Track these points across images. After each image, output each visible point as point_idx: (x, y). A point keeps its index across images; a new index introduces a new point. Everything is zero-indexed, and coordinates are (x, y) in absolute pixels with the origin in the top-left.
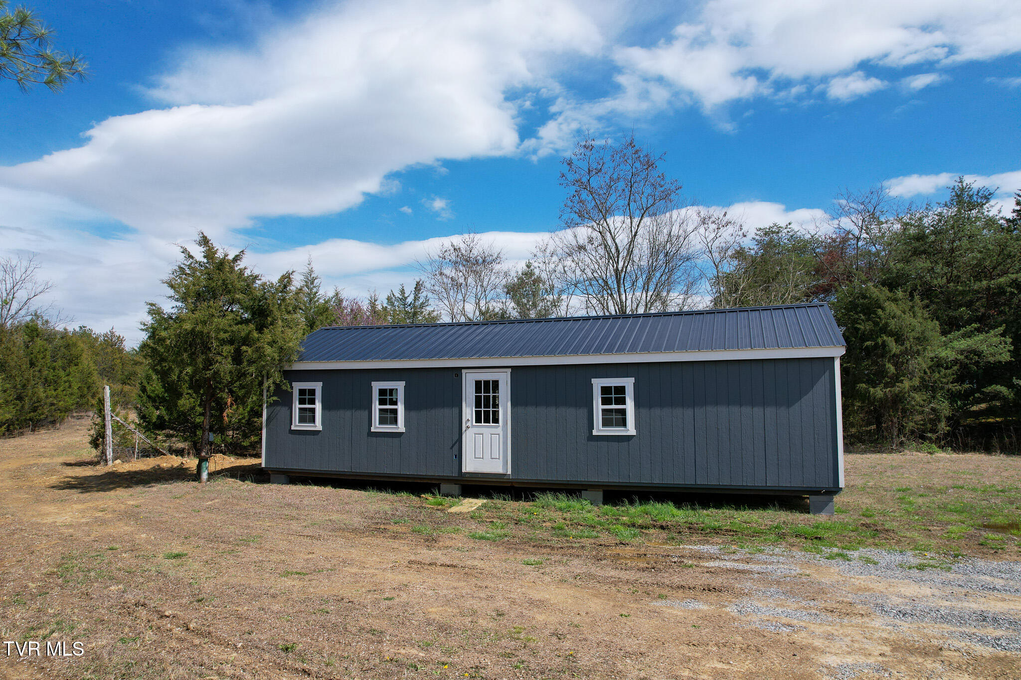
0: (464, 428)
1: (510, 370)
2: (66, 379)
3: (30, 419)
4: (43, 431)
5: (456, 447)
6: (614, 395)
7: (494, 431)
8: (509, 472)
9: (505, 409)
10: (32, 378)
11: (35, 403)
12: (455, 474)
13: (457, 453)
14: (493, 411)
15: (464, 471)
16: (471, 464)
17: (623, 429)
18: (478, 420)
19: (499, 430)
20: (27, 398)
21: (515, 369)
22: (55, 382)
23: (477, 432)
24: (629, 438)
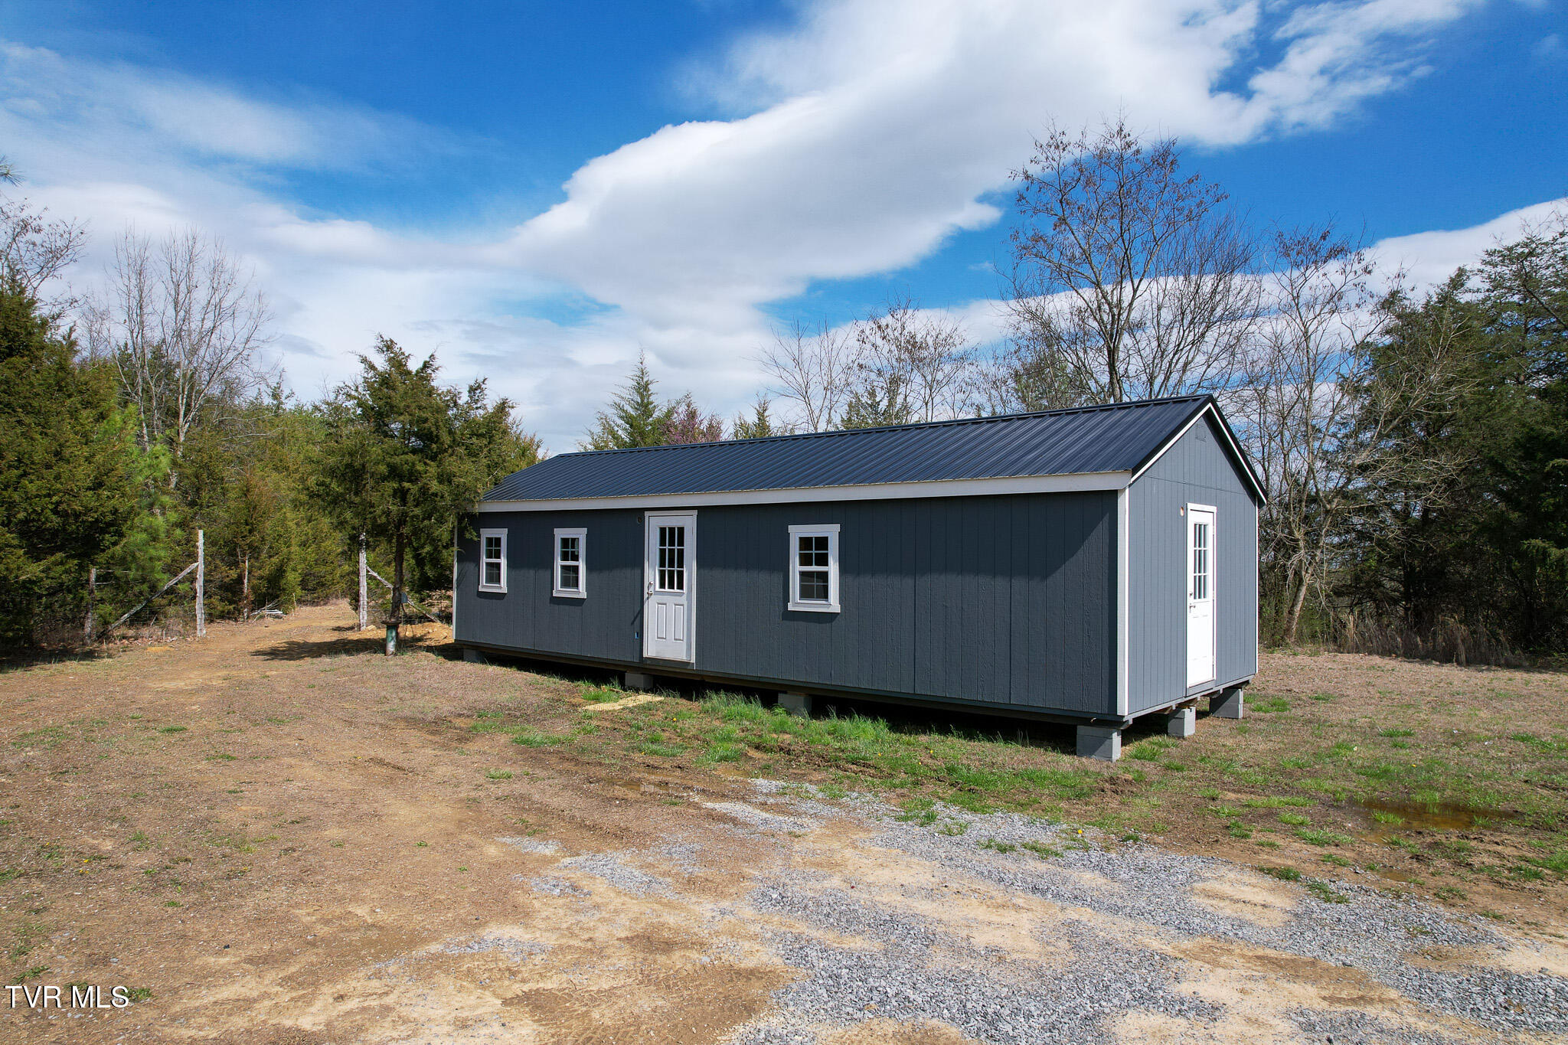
0: (646, 596)
1: (695, 512)
5: (637, 621)
6: (814, 551)
7: (678, 600)
8: (693, 660)
9: (690, 571)
12: (636, 660)
13: (638, 630)
14: (678, 571)
15: (645, 655)
16: (652, 649)
17: (824, 602)
18: (662, 585)
19: (683, 600)
21: (702, 511)
23: (660, 601)
24: (832, 616)
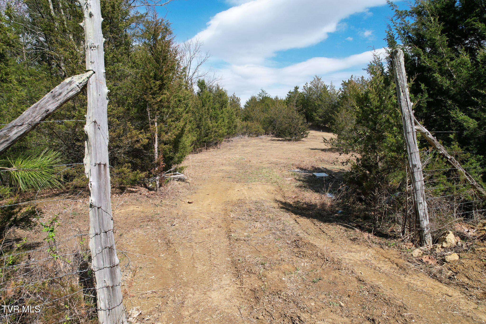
2: (221, 115)
3: (205, 142)
4: (211, 150)
10: (204, 114)
11: (206, 130)
20: (202, 127)
22: (216, 118)
